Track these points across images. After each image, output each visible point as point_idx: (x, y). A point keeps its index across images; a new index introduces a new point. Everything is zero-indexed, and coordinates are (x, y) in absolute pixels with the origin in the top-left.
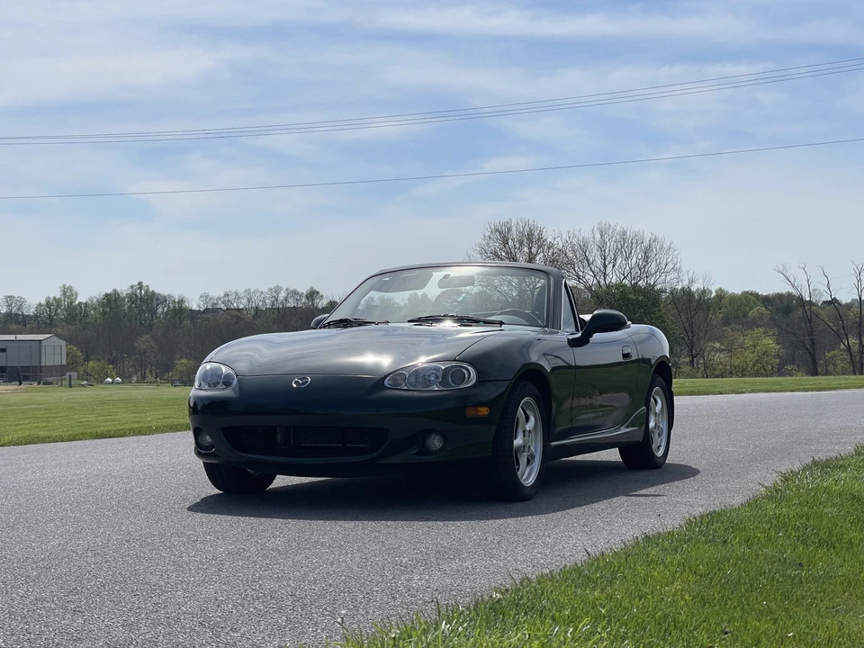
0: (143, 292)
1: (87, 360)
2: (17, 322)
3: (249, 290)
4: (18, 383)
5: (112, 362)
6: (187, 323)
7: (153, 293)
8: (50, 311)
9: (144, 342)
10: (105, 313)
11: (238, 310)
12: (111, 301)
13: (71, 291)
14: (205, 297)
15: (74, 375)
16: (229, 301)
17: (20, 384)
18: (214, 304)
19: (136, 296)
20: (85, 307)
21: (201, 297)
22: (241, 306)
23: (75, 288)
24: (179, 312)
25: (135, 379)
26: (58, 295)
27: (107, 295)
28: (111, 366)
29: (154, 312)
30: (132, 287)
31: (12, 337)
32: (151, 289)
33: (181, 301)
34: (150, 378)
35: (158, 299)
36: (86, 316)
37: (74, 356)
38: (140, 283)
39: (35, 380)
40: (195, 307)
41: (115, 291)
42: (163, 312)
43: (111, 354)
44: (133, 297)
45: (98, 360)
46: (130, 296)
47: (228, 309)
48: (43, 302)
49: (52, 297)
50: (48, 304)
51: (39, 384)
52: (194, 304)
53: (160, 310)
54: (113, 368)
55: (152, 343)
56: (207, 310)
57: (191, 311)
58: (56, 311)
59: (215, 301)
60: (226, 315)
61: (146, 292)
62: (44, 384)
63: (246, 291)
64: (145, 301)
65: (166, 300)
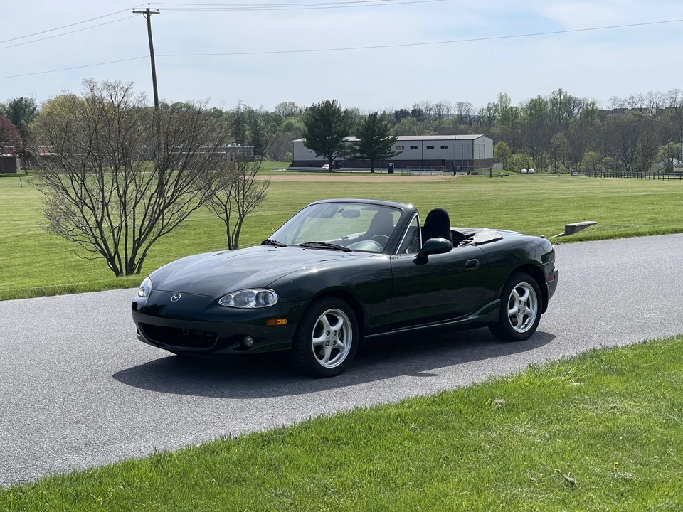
0: (562, 97)
1: (514, 153)
2: (465, 123)
3: (652, 92)
4: (453, 173)
5: (532, 154)
6: (597, 121)
7: (570, 98)
8: (490, 114)
9: (559, 138)
10: (531, 115)
11: (641, 109)
12: (536, 105)
13: (506, 97)
14: (614, 99)
15: (501, 165)
16: (634, 102)
17: (455, 174)
18: (621, 105)
19: (556, 99)
20: (516, 111)
21: (610, 99)
22: (644, 107)
23: (509, 96)
24: (591, 113)
25: (550, 167)
26: (496, 101)
27: (533, 100)
28: (531, 158)
29: (571, 113)
30: (553, 93)
31: (452, 137)
32: (568, 95)
33: (593, 103)
34: (562, 167)
35: (574, 102)
36: (516, 117)
37: (504, 150)
38: (560, 90)
39: (466, 171)
40: (605, 108)
41: (540, 97)
42: (578, 113)
43: (532, 148)
44: (554, 102)
45: (522, 153)
46: (552, 101)
47: (633, 109)
48: (485, 107)
49: (492, 103)
50: (489, 109)
51: (469, 174)
52: (604, 105)
53: (576, 111)
54: (534, 159)
55: (565, 140)
56: (615, 110)
57: (602, 111)
58: (494, 114)
59: (622, 103)
60: (631, 115)
61: (565, 96)
62: (472, 174)
63: (649, 93)
64: (564, 105)
65: (581, 103)
